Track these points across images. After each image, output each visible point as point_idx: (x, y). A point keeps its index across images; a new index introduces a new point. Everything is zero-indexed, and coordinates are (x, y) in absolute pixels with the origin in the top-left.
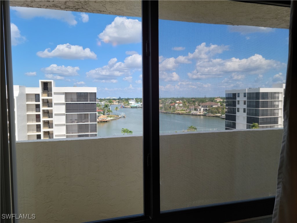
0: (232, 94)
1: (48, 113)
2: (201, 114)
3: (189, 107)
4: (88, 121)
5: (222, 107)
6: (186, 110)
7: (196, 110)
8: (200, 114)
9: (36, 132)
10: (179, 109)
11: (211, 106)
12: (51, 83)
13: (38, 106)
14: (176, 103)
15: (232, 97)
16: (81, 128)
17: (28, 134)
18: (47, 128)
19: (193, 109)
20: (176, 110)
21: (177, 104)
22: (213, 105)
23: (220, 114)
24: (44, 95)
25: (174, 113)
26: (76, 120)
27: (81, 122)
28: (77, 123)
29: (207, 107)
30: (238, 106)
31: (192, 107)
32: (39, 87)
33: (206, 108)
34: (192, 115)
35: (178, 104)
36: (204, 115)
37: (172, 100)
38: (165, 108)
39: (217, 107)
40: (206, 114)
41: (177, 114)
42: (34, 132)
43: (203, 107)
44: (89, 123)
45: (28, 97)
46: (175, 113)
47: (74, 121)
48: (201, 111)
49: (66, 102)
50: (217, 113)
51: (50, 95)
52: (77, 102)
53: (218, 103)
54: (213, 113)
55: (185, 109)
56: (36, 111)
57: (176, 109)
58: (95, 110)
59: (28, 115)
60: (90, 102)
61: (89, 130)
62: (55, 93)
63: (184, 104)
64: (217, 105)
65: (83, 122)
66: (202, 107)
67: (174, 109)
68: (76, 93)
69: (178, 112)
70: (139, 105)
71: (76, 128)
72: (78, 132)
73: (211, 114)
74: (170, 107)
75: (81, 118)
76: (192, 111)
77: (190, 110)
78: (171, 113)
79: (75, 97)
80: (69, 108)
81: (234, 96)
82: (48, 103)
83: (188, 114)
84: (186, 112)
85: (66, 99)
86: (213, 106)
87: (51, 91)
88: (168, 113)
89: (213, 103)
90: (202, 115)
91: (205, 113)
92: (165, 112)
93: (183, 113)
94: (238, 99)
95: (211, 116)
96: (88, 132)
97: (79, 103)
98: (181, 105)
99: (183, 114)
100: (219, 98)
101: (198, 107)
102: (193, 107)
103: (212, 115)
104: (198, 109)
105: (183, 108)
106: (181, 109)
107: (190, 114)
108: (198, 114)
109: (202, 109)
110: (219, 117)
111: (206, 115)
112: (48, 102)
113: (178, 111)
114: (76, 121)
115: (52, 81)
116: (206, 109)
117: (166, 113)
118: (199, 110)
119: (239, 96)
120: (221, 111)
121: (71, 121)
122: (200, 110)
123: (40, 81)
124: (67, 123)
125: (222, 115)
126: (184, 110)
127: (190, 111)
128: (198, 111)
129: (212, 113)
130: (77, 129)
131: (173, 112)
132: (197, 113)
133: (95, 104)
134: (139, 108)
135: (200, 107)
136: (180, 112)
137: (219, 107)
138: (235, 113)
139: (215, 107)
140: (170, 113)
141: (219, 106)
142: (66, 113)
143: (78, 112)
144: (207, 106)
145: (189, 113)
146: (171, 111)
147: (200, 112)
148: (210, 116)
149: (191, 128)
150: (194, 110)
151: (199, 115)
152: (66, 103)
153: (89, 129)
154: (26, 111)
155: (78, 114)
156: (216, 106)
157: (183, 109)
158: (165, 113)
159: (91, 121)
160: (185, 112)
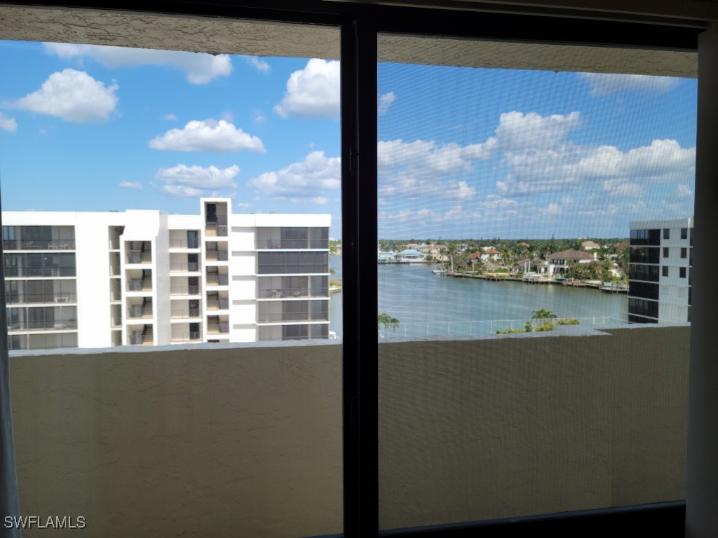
0: (647, 233)
1: (217, 275)
2: (550, 280)
3: (519, 262)
4: (306, 294)
5: (602, 263)
6: (511, 270)
7: (535, 269)
8: (546, 280)
9: (188, 317)
10: (492, 267)
11: (575, 261)
12: (225, 204)
13: (193, 259)
14: (482, 252)
15: (646, 237)
16: (291, 310)
17: (173, 321)
18: (216, 308)
19: (527, 268)
20: (483, 270)
21: (487, 256)
22: (580, 259)
23: (599, 279)
24: (209, 231)
25: (480, 278)
26: (278, 290)
27: (291, 295)
28: (282, 297)
29: (563, 263)
30: (663, 262)
31: (527, 264)
32: (199, 213)
33: (562, 266)
34: (527, 282)
35: (490, 256)
36: (558, 283)
37: (469, 245)
38: (455, 264)
39: (591, 264)
40: (561, 280)
41: (489, 280)
42: (184, 317)
43: (553, 262)
44: (309, 298)
45: (173, 236)
46: (484, 276)
47: (275, 294)
48: (549, 272)
49: (259, 248)
50: (589, 278)
51: (223, 232)
52: (282, 248)
53: (593, 253)
54: (579, 279)
55: (506, 267)
56: (190, 270)
57: (485, 269)
58: (325, 267)
59: (172, 278)
60: (312, 248)
61: (310, 315)
62: (235, 229)
63: (504, 256)
64: (588, 258)
65: (296, 296)
66: (550, 263)
67: (480, 267)
68: (279, 230)
69: (491, 274)
70: (389, 256)
71: (279, 310)
72: (284, 319)
73: (575, 280)
74: (470, 264)
75: (290, 286)
76: (525, 272)
77: (520, 270)
78: (474, 278)
79: (277, 237)
80: (265, 262)
81: (654, 236)
82: (217, 251)
83: (517, 281)
84: (512, 276)
85: (259, 243)
86: (581, 262)
87: (225, 222)
88: (466, 277)
89: (579, 254)
90: (552, 283)
91: (560, 278)
92: (456, 274)
93: (501, 276)
94: (664, 243)
95: (575, 284)
96: (306, 318)
97: (287, 252)
98: (495, 257)
99: (502, 280)
100: (591, 240)
101: (540, 262)
102: (527, 261)
103: (577, 282)
104: (540, 269)
105: (503, 265)
106: (498, 267)
107: (521, 281)
108: (542, 279)
109: (552, 268)
110: (596, 288)
111: (561, 284)
112: (217, 249)
113: (490, 271)
114: (279, 294)
115: (229, 201)
116: (562, 269)
117: (461, 276)
118: (543, 270)
119: (667, 237)
120: (601, 272)
121: (268, 293)
122: (546, 270)
123: (203, 201)
124: (260, 296)
125: (606, 284)
126: (505, 271)
127: (521, 274)
128: (540, 272)
129: (577, 277)
130: (281, 312)
131: (477, 274)
132: (538, 277)
133: (325, 254)
134: (389, 263)
135: (546, 263)
136: (495, 275)
137: (595, 264)
138: (657, 279)
139: (586, 263)
140: (469, 277)
141: (595, 260)
142: (259, 273)
143: (284, 273)
144: (564, 261)
145: (517, 277)
146: (472, 272)
147: (546, 276)
148: (572, 286)
149: (542, 314)
150: (531, 271)
151: (542, 283)
152: (259, 253)
153: (310, 311)
154: (169, 268)
155: (282, 277)
156: (589, 261)
157: (503, 267)
158: (457, 277)
159: (314, 294)
160: (506, 274)
